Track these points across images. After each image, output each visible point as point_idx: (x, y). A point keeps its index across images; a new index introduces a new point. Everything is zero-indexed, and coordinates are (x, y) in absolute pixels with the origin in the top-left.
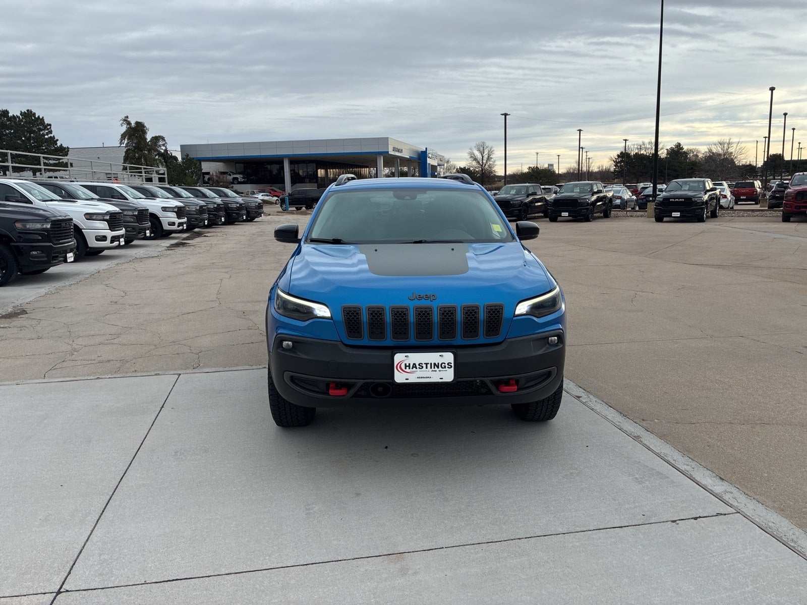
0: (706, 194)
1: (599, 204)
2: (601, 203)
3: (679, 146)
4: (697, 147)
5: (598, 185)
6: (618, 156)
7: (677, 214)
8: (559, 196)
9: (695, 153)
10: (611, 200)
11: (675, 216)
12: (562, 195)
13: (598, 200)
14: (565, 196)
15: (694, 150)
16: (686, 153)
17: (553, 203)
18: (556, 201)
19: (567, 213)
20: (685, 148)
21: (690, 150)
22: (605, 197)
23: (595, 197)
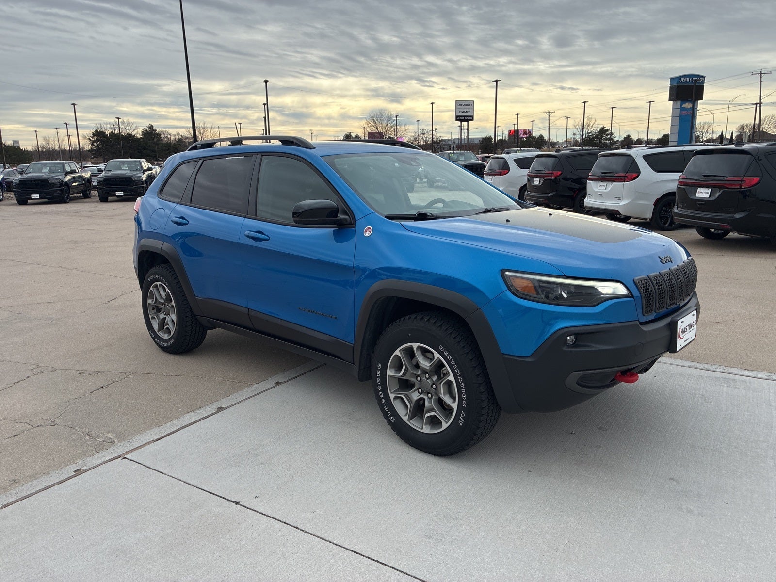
0: (144, 174)
1: (74, 184)
2: (77, 184)
3: (151, 127)
4: (167, 130)
5: (70, 164)
6: (93, 134)
7: (120, 193)
8: (25, 176)
9: (166, 135)
10: (89, 181)
11: (118, 195)
12: (29, 175)
13: (74, 179)
14: (32, 176)
15: (164, 132)
16: (159, 135)
17: (19, 184)
18: (22, 182)
19: (38, 195)
20: (158, 130)
21: (162, 132)
22: (82, 177)
23: (69, 177)
